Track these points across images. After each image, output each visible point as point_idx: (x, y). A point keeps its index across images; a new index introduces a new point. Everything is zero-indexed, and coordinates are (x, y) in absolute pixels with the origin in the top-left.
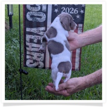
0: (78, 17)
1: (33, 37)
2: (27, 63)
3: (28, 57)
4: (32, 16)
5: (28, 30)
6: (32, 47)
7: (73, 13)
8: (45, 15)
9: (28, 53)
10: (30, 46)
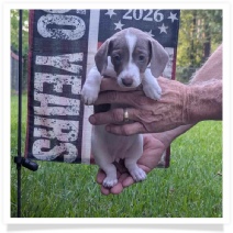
0: (163, 29)
1: (51, 79)
2: (34, 147)
3: (37, 133)
4: (51, 27)
5: (40, 60)
6: (50, 105)
7: (151, 19)
8: (83, 23)
9: (37, 121)
10: (44, 103)
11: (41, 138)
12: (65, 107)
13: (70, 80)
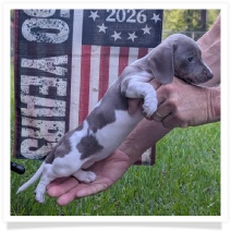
0: (146, 30)
1: (37, 81)
2: (22, 147)
3: (25, 133)
4: (35, 30)
5: (25, 63)
6: (36, 107)
7: (134, 21)
8: (67, 26)
9: (25, 122)
10: (30, 104)
11: (29, 137)
12: (51, 108)
13: (55, 82)
